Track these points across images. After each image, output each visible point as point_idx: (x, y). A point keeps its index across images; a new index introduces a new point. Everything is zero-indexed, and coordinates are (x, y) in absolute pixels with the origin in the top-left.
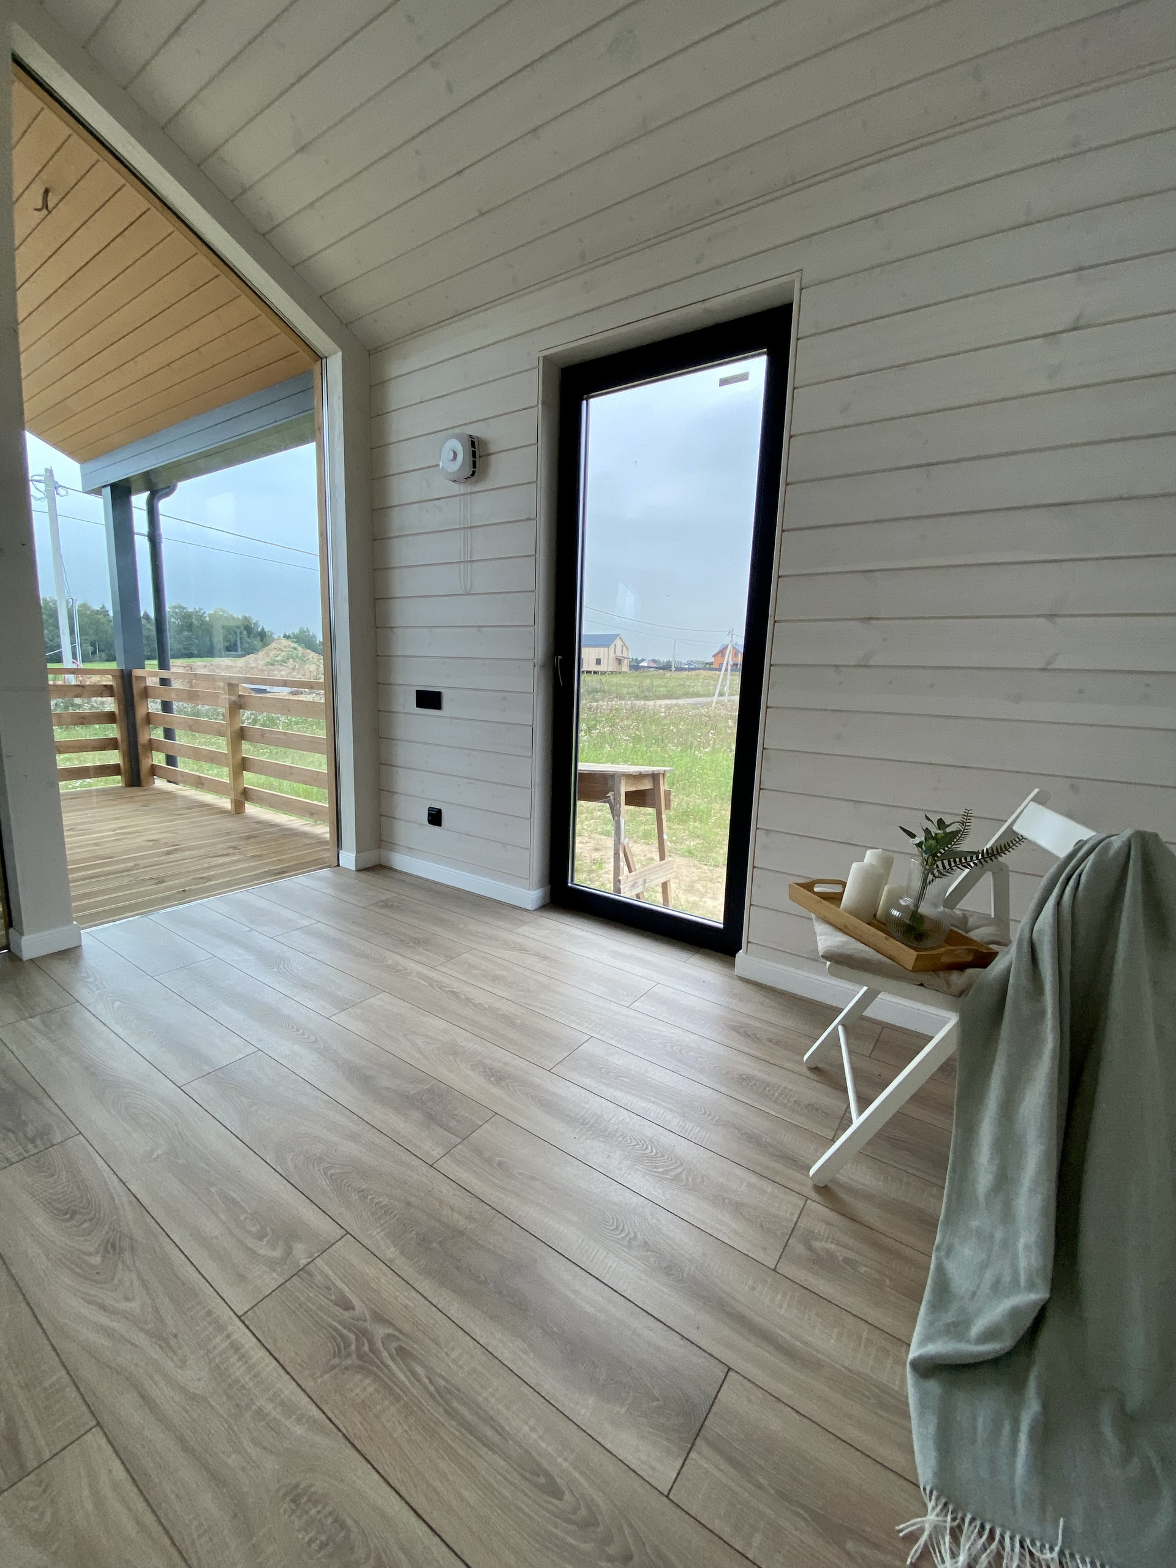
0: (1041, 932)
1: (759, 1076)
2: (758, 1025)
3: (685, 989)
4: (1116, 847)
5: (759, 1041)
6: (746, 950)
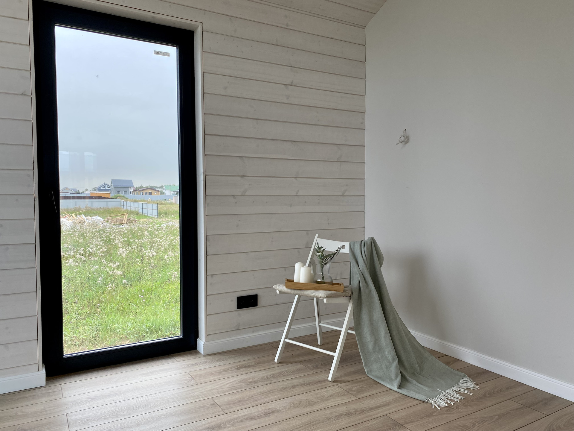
0: (363, 269)
1: (273, 373)
2: (243, 363)
3: (199, 368)
4: (369, 242)
5: (253, 366)
6: (207, 340)
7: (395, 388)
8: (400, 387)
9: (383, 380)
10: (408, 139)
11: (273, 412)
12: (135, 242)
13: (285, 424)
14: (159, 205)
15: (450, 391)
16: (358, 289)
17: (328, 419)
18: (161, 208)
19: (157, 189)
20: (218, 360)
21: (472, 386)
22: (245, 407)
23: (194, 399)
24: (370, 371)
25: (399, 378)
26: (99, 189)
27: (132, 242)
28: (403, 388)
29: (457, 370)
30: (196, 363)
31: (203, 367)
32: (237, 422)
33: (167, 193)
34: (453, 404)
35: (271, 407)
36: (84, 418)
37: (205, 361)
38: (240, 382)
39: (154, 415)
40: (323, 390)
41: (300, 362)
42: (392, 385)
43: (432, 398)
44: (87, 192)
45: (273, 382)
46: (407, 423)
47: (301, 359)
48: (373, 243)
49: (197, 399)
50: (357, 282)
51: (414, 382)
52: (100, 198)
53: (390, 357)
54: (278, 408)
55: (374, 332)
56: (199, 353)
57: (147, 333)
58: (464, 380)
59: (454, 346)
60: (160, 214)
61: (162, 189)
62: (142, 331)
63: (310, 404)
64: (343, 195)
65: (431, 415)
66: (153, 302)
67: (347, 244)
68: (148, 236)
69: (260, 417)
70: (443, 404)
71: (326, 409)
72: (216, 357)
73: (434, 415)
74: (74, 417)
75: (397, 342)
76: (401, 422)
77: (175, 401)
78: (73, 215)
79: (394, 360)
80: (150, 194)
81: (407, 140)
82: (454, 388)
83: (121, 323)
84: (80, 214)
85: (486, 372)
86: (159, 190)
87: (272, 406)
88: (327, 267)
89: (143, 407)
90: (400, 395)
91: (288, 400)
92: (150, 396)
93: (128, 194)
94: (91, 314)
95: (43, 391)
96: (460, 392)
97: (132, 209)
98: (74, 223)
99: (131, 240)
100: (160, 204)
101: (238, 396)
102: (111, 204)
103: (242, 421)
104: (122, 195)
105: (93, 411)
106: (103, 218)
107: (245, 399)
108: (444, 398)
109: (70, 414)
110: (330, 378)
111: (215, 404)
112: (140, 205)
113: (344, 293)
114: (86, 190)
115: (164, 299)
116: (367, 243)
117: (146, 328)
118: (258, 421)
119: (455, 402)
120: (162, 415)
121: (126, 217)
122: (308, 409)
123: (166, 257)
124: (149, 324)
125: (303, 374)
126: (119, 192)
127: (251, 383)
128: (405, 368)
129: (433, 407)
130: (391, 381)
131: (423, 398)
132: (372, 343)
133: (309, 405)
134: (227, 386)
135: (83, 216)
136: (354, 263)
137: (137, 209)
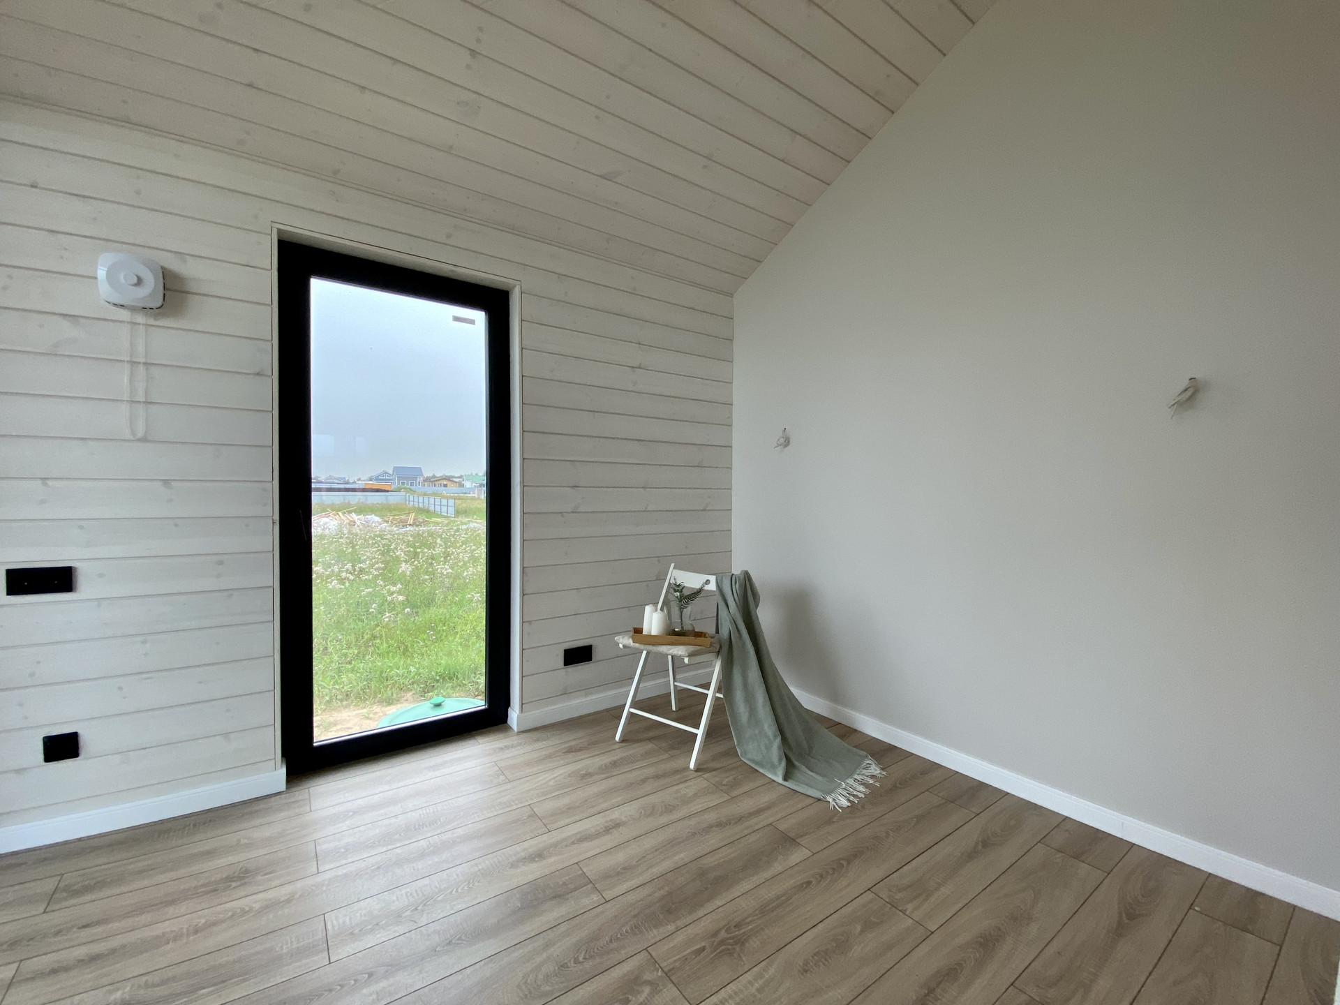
0: (734, 614)
1: (615, 758)
2: (573, 743)
3: (511, 755)
4: (742, 577)
5: (586, 748)
6: (522, 711)
7: (779, 779)
8: (786, 778)
9: (762, 766)
10: (789, 441)
11: (617, 825)
12: (424, 553)
13: (634, 847)
14: (456, 501)
15: (850, 781)
16: (728, 640)
17: (694, 834)
18: (460, 505)
19: (454, 479)
20: (537, 740)
21: (878, 772)
22: (578, 818)
23: (504, 808)
24: (745, 753)
25: (784, 763)
26: (377, 479)
27: (419, 553)
28: (790, 778)
29: (854, 747)
30: (505, 746)
31: (516, 752)
32: (566, 846)
33: (468, 484)
34: (856, 802)
35: (613, 817)
36: (341, 848)
37: (520, 742)
38: (569, 776)
39: (445, 837)
40: (681, 786)
41: (650, 739)
42: (775, 774)
43: (829, 793)
44: (360, 482)
45: (614, 774)
46: (801, 836)
47: (651, 734)
48: (747, 579)
49: (508, 807)
50: (728, 631)
51: (803, 768)
52: (378, 490)
53: (770, 734)
54: (624, 819)
55: (749, 699)
56: (509, 728)
57: (438, 681)
58: (868, 762)
59: (849, 711)
60: (458, 513)
61: (461, 480)
62: (431, 679)
63: (669, 809)
64: (704, 510)
65: (829, 821)
66: (446, 636)
67: (713, 579)
68: (441, 545)
69: (597, 835)
70: (845, 803)
71: (689, 817)
72: (535, 735)
73: (834, 820)
74: (325, 847)
75: (779, 711)
76: (792, 835)
77: (476, 813)
78: (340, 513)
79: (775, 737)
80: (445, 486)
81: (786, 442)
82: (856, 776)
83: (401, 668)
84: (350, 512)
85: (892, 748)
86: (457, 480)
87: (615, 815)
88: (687, 611)
89: (430, 825)
90: (787, 790)
91: (636, 805)
92: (440, 805)
93: (416, 485)
94: (360, 656)
95: (282, 800)
96: (864, 782)
97: (421, 505)
98: (340, 525)
99: (419, 550)
100: (458, 499)
101: (566, 801)
102: (393, 498)
103: (573, 843)
104: (408, 487)
105: (355, 833)
106: (380, 517)
107: (577, 805)
108: (844, 793)
109: (320, 840)
110: (692, 766)
111: (533, 816)
112: (432, 500)
113: (711, 649)
114: (359, 480)
115: (462, 632)
116: (739, 579)
117: (436, 675)
118: (596, 842)
119: (859, 798)
120: (458, 837)
121: (412, 516)
122: (664, 820)
123: (465, 574)
124: (441, 669)
125: (656, 759)
126: (403, 483)
127: (583, 777)
128: (791, 749)
129: (831, 807)
130: (773, 768)
131: (817, 794)
132: (747, 713)
133: (665, 812)
134: (551, 783)
135: (354, 515)
136: (722, 605)
137: (427, 506)
